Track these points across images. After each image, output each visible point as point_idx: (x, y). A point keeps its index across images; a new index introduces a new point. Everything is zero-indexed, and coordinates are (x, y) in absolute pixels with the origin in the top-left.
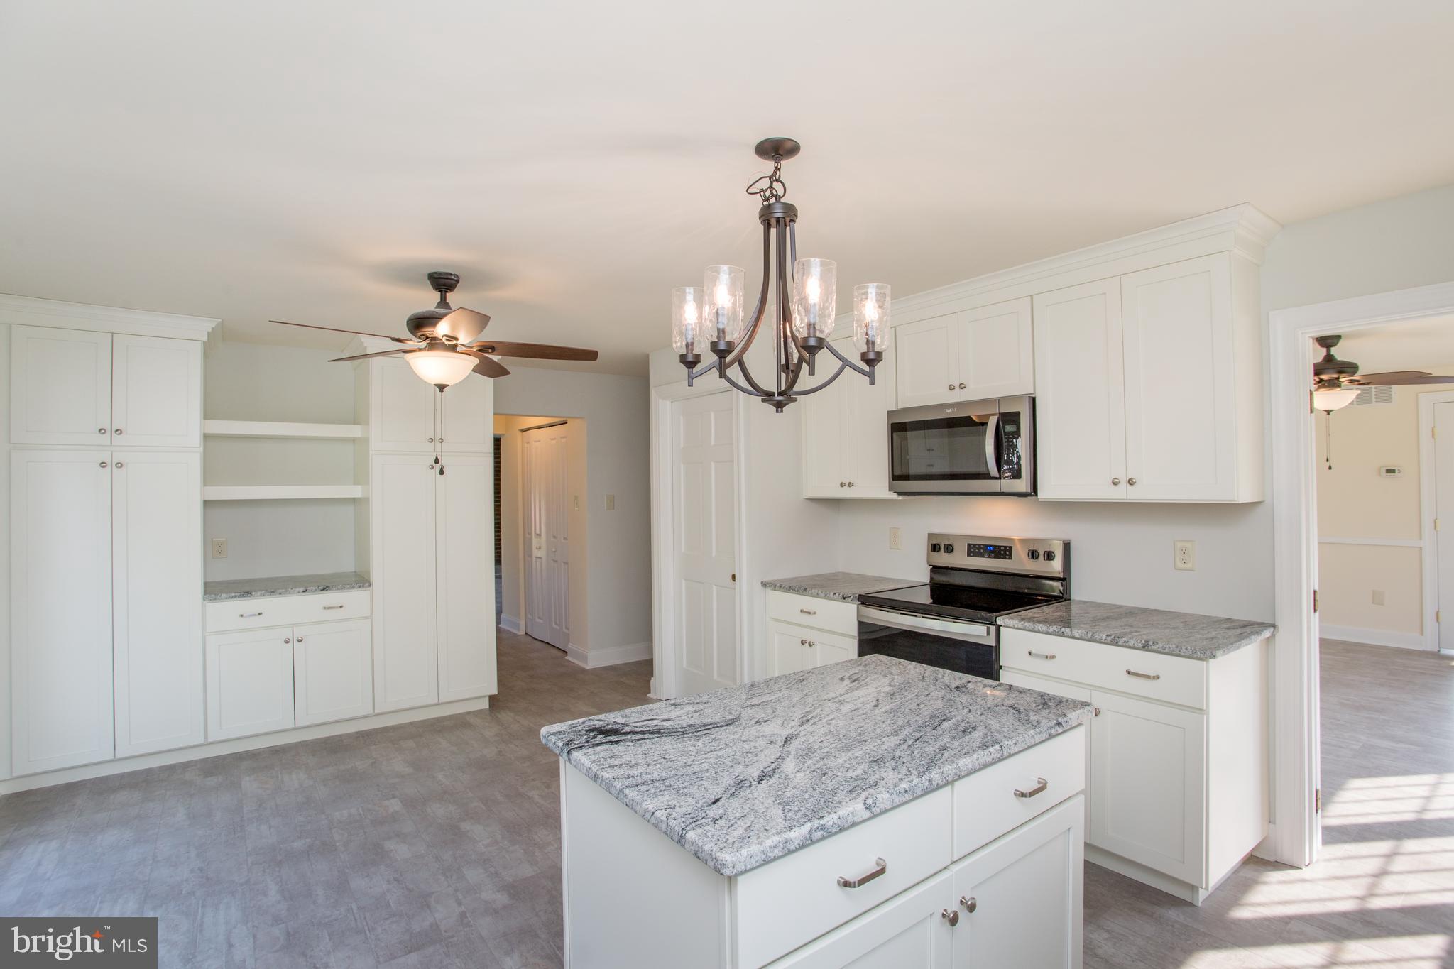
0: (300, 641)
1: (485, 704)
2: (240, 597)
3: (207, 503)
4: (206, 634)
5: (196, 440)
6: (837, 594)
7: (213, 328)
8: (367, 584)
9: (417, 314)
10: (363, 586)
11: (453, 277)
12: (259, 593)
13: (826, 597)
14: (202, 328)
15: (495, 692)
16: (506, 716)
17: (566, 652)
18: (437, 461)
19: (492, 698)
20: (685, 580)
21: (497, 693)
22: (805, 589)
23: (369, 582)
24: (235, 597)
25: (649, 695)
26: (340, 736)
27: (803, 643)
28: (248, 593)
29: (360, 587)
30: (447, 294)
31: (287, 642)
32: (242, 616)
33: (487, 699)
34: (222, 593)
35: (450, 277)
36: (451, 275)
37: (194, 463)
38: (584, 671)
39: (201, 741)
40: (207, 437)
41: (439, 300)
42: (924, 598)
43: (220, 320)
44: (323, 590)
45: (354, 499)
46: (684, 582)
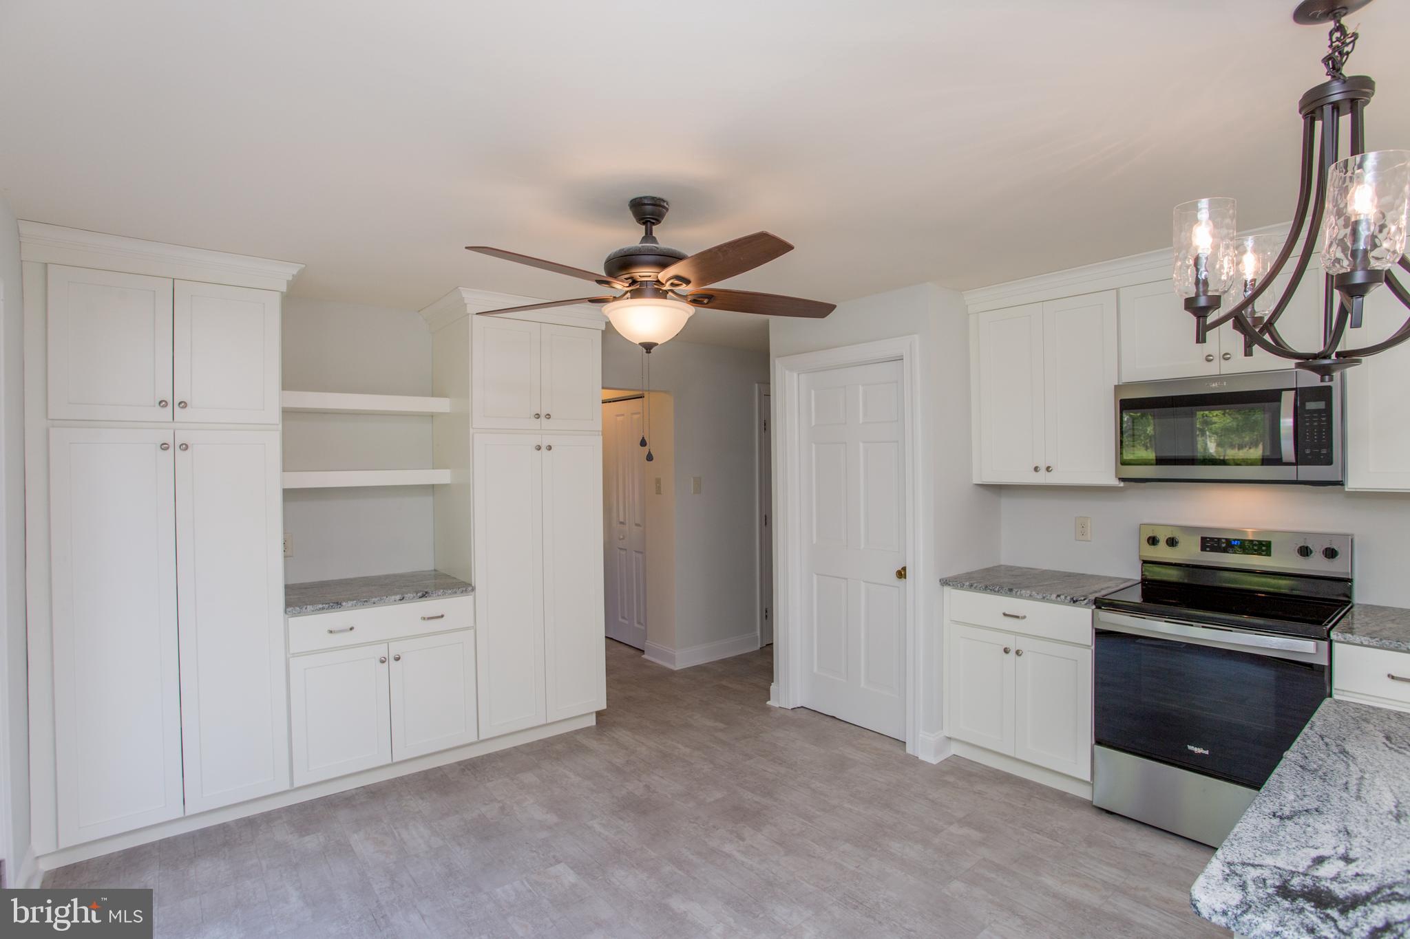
0: (397, 659)
1: (592, 721)
2: (328, 608)
3: (290, 495)
4: (288, 656)
5: (275, 417)
6: (1063, 597)
7: (293, 275)
8: (470, 588)
9: (629, 250)
10: (466, 590)
11: (665, 204)
12: (350, 603)
13: (1044, 599)
14: (281, 275)
15: (603, 706)
16: (623, 735)
17: (644, 651)
18: (643, 443)
19: (599, 714)
20: (817, 574)
21: (605, 707)
22: (1011, 590)
23: (470, 585)
24: (323, 608)
25: (768, 703)
26: (439, 768)
27: (1006, 651)
28: (337, 603)
29: (462, 592)
30: (654, 227)
31: (383, 662)
32: (331, 632)
33: (594, 715)
34: (307, 605)
35: (662, 203)
36: (664, 201)
37: (273, 444)
38: (672, 673)
39: (287, 787)
40: (288, 413)
41: (644, 235)
42: (1136, 597)
43: (304, 266)
44: (423, 596)
45: (433, 486)
46: (815, 577)
